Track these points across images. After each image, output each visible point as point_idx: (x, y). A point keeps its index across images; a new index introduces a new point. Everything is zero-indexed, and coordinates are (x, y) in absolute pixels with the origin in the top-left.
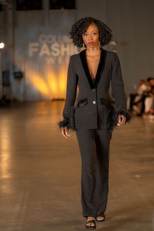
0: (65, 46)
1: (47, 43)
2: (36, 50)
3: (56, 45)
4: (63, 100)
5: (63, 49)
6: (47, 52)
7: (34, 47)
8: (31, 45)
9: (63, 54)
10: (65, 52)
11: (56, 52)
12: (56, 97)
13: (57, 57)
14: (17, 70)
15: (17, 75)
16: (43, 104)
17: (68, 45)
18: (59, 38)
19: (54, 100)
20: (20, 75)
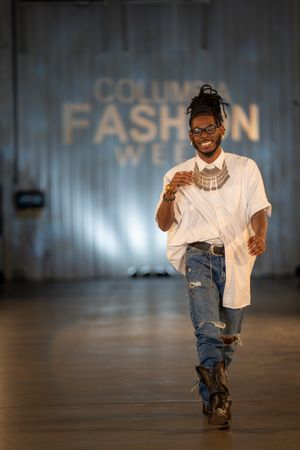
0: (173, 114)
1: (116, 102)
2: (83, 123)
3: (144, 108)
4: (165, 275)
5: (167, 122)
6: (118, 129)
7: (78, 115)
8: (69, 108)
9: (165, 136)
10: (173, 131)
11: (143, 130)
12: (145, 269)
13: (149, 146)
14: (24, 186)
15: (26, 199)
19: (135, 276)
20: (37, 200)
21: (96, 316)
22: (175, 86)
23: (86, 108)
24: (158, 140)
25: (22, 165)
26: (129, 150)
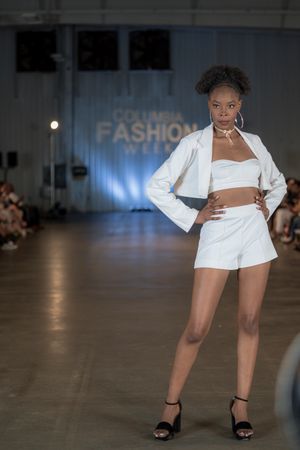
0: (154, 128)
1: (124, 122)
2: (108, 132)
3: (139, 124)
4: (148, 210)
5: (150, 132)
6: (126, 136)
7: (106, 128)
8: (100, 125)
9: (149, 139)
10: (153, 136)
11: (138, 136)
12: (138, 207)
13: (141, 144)
14: (77, 164)
15: (78, 171)
16: (117, 217)
17: (158, 127)
18: (144, 114)
19: (133, 211)
20: (83, 171)
21: (112, 235)
22: (154, 114)
23: (109, 124)
24: (145, 141)
25: (76, 153)
26: (131, 147)
